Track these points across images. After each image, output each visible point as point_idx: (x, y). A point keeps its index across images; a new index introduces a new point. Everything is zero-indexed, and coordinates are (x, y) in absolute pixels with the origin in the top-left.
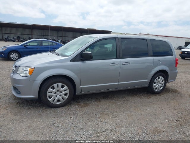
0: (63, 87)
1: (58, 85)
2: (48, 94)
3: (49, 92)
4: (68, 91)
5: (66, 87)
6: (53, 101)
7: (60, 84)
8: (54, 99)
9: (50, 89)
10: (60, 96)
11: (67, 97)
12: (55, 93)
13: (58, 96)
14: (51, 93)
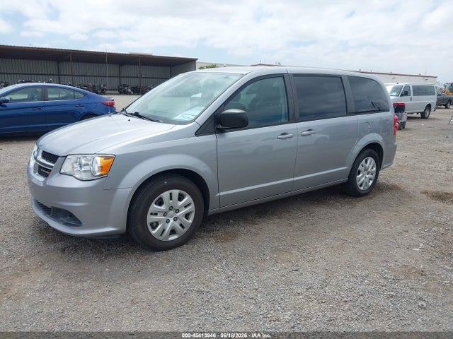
0: (181, 198)
1: (171, 194)
2: (150, 219)
3: (151, 214)
4: (192, 208)
5: (187, 199)
6: (161, 235)
7: (176, 192)
8: (164, 230)
9: (154, 207)
10: (175, 219)
11: (190, 221)
12: (165, 214)
13: (172, 221)
14: (156, 214)
